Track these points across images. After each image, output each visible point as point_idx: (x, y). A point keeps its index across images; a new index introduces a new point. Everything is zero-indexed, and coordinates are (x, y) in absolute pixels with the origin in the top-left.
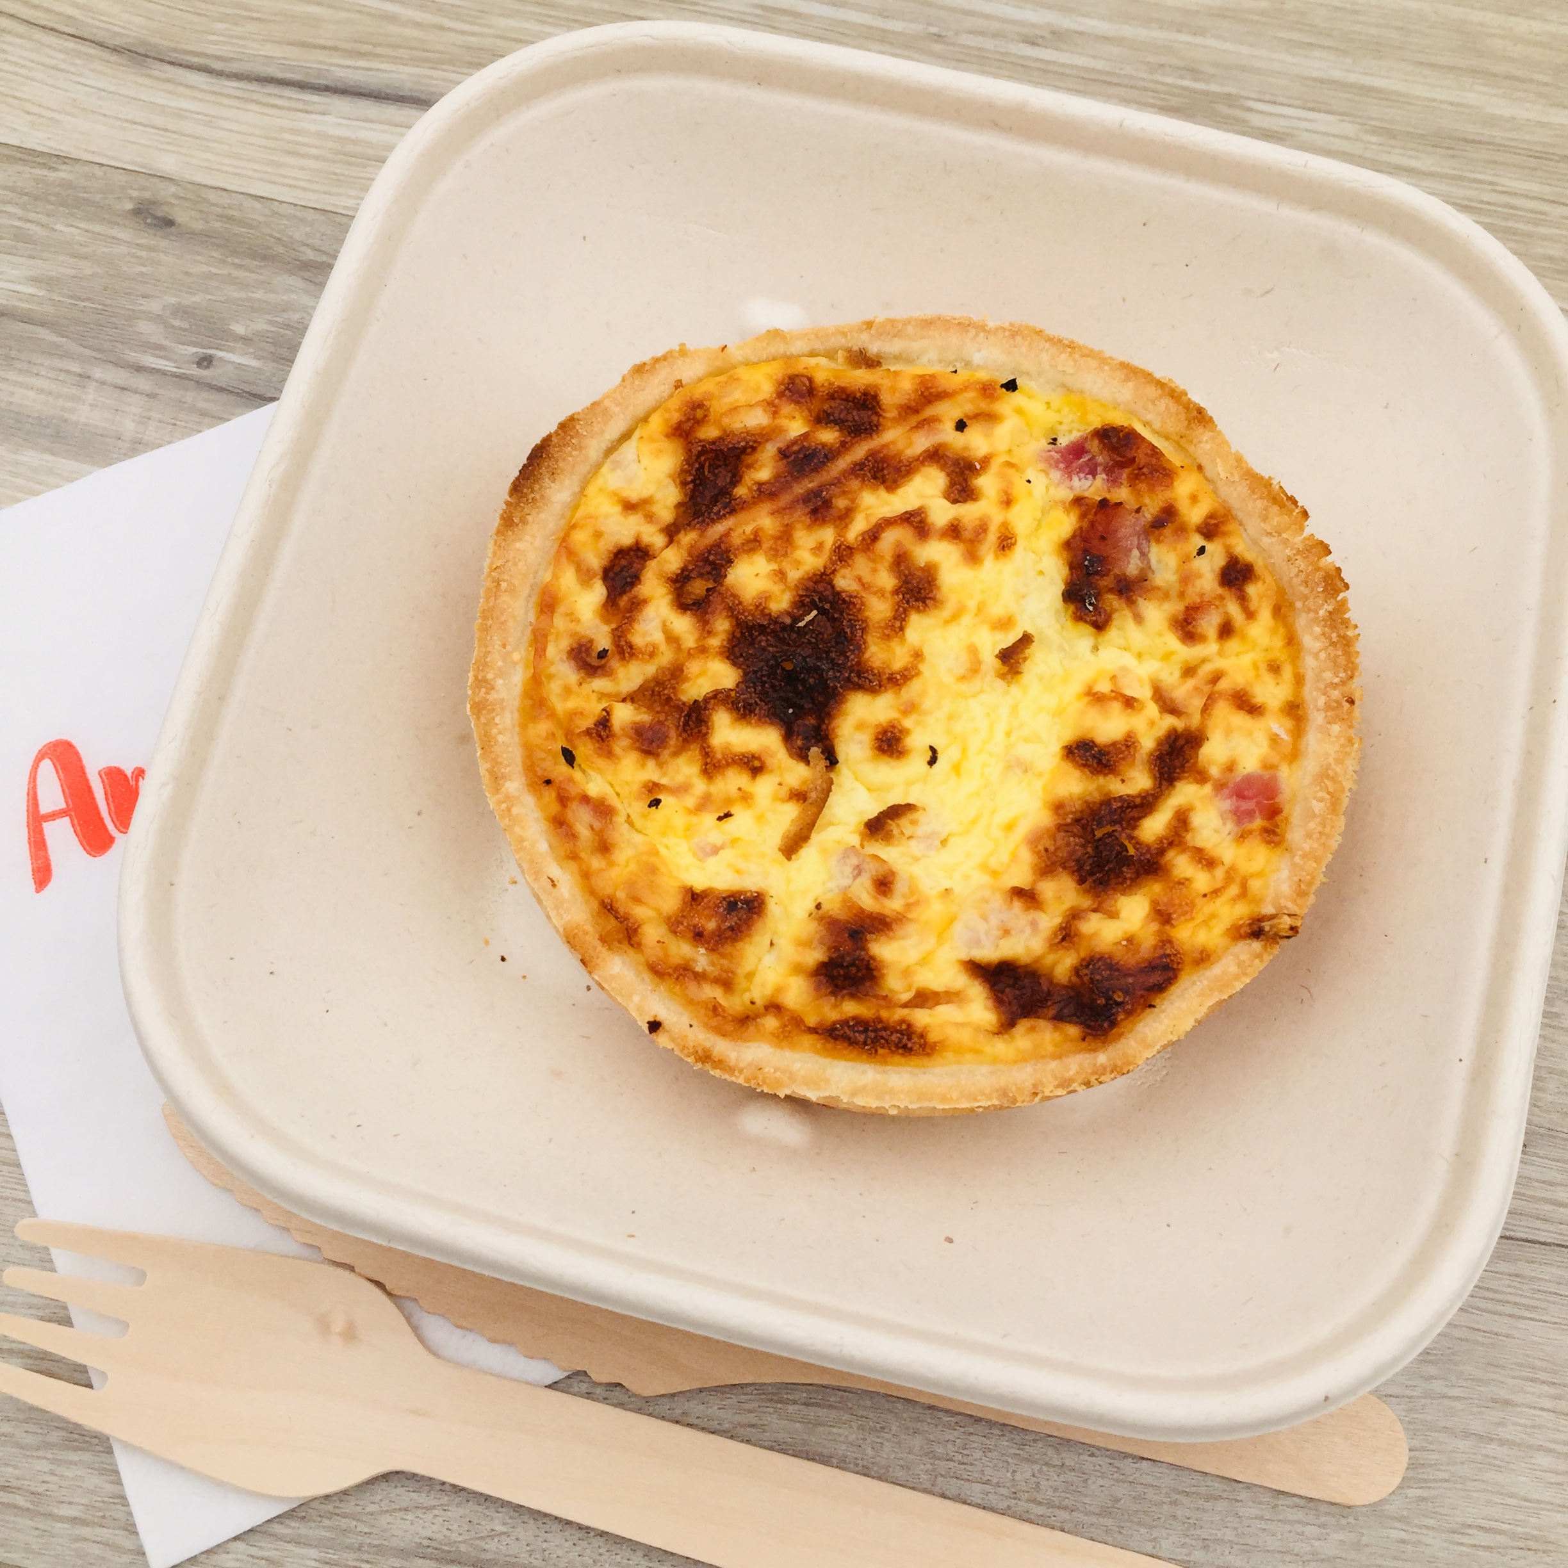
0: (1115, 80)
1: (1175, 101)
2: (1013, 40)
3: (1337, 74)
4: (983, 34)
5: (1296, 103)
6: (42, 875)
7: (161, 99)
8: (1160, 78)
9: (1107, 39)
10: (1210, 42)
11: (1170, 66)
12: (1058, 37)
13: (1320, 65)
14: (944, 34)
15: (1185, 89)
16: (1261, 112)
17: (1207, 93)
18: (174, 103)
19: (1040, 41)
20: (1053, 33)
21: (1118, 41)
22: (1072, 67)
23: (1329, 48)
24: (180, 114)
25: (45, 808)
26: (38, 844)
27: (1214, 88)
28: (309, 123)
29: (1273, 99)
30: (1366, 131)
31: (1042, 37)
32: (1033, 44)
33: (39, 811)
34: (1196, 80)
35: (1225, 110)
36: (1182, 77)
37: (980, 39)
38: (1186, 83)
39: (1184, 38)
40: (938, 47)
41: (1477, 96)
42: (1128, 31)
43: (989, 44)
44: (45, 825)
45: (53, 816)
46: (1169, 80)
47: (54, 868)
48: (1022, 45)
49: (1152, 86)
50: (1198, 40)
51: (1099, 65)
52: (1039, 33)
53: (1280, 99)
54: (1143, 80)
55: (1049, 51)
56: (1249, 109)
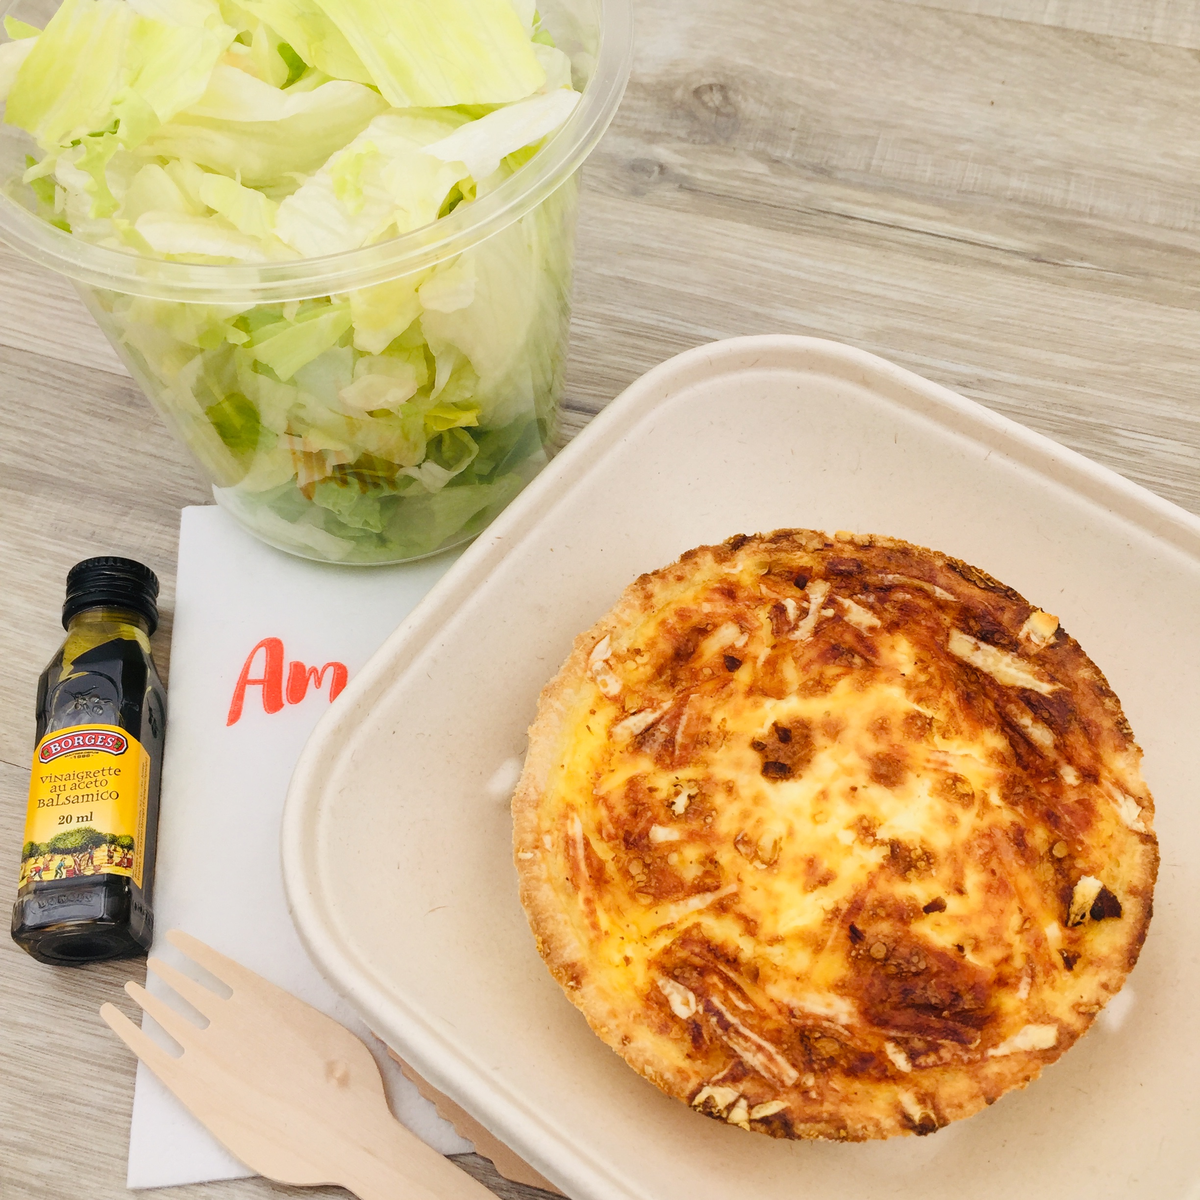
0: (1022, 412)
1: (1065, 427)
3: (1180, 416)
5: (1151, 432)
8: (1055, 412)
9: (1016, 386)
10: (1089, 391)
11: (1061, 405)
13: (1166, 409)
15: (1072, 420)
16: (1126, 437)
17: (1087, 423)
20: (979, 380)
21: (1026, 387)
23: (1173, 398)
27: (1091, 420)
29: (1134, 429)
32: (965, 386)
34: (1079, 414)
35: (1102, 435)
36: (1068, 412)
38: (1071, 416)
39: (1070, 387)
46: (1060, 413)
49: (1049, 417)
50: (1080, 389)
51: (1011, 402)
52: (969, 380)
53: (1139, 429)
54: (1042, 412)
56: (1117, 435)
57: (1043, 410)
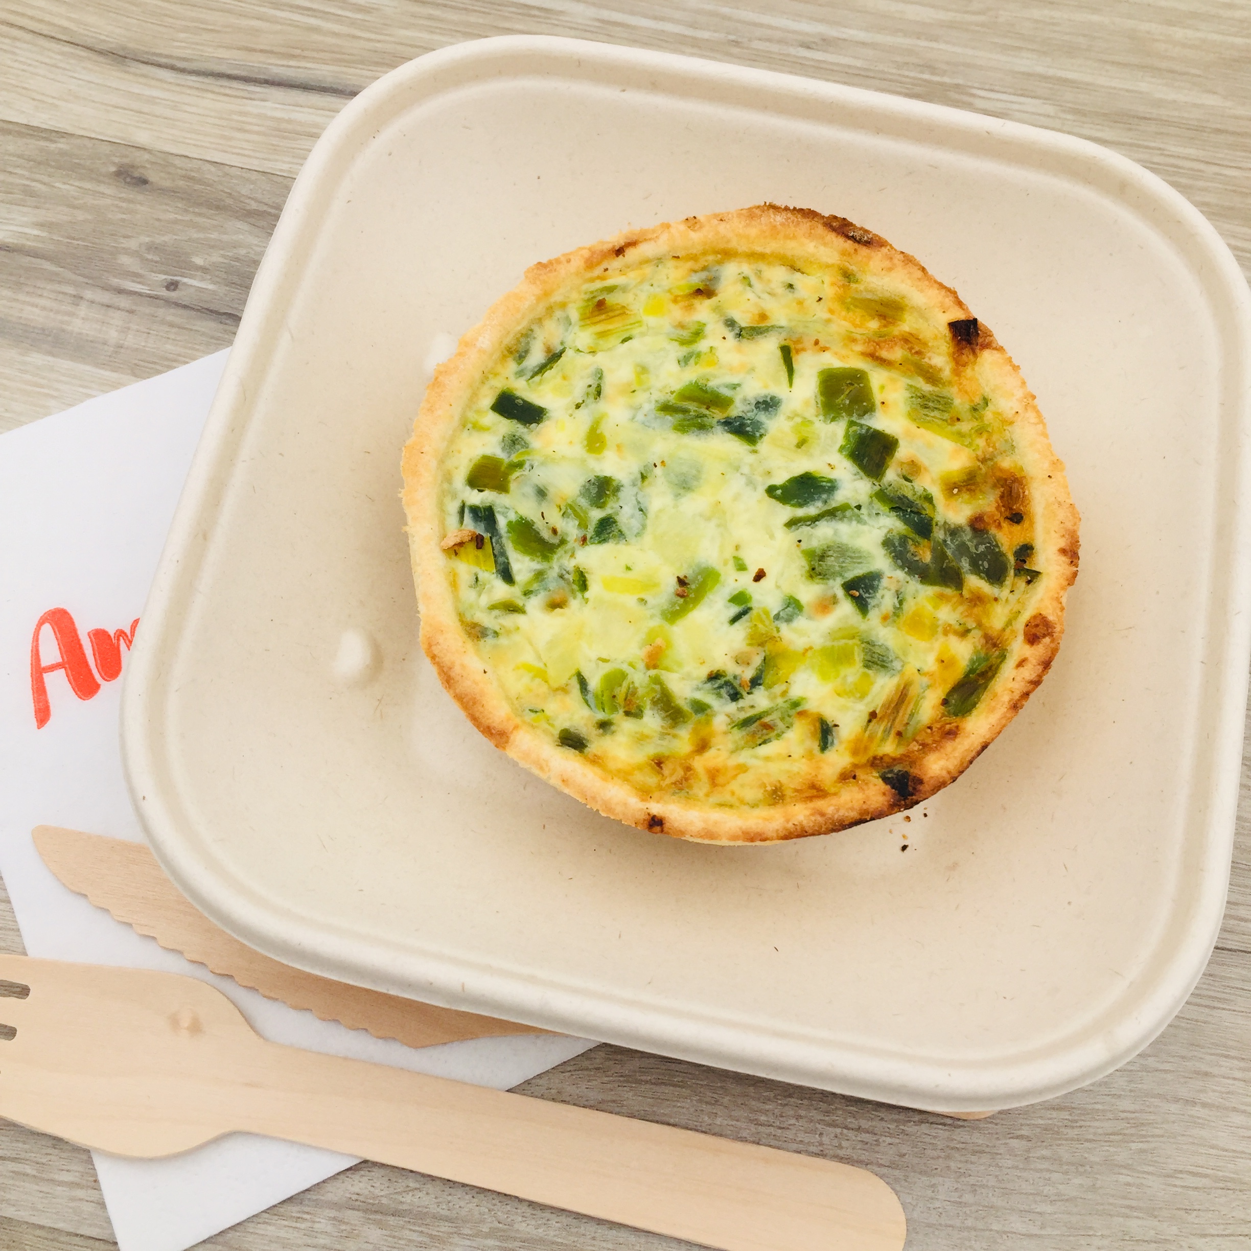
0: (871, 74)
1: (917, 90)
2: (792, 45)
3: (1040, 69)
4: (769, 40)
5: (1008, 90)
6: (43, 714)
7: (136, 89)
8: (906, 73)
9: (864, 44)
10: (942, 46)
11: (913, 64)
12: (826, 43)
13: (1026, 63)
14: (739, 40)
15: (925, 81)
16: (983, 98)
17: (942, 84)
18: (148, 92)
19: (814, 46)
20: (824, 40)
21: (873, 46)
22: (838, 64)
23: (1033, 50)
24: (152, 100)
25: (45, 662)
26: (39, 690)
27: (946, 80)
28: (253, 107)
29: (992, 87)
30: (1064, 111)
31: (814, 43)
32: (809, 48)
33: (40, 665)
34: (933, 74)
35: (957, 96)
36: (922, 72)
37: (768, 44)
38: (926, 76)
39: (923, 43)
40: (736, 50)
41: (1146, 85)
42: (879, 38)
43: (774, 48)
44: (45, 675)
45: (52, 668)
46: (912, 74)
47: (52, 709)
48: (800, 49)
50: (934, 45)
51: (859, 63)
52: (812, 40)
53: (997, 88)
54: (894, 74)
55: (820, 53)
56: (973, 95)
57: (894, 71)
